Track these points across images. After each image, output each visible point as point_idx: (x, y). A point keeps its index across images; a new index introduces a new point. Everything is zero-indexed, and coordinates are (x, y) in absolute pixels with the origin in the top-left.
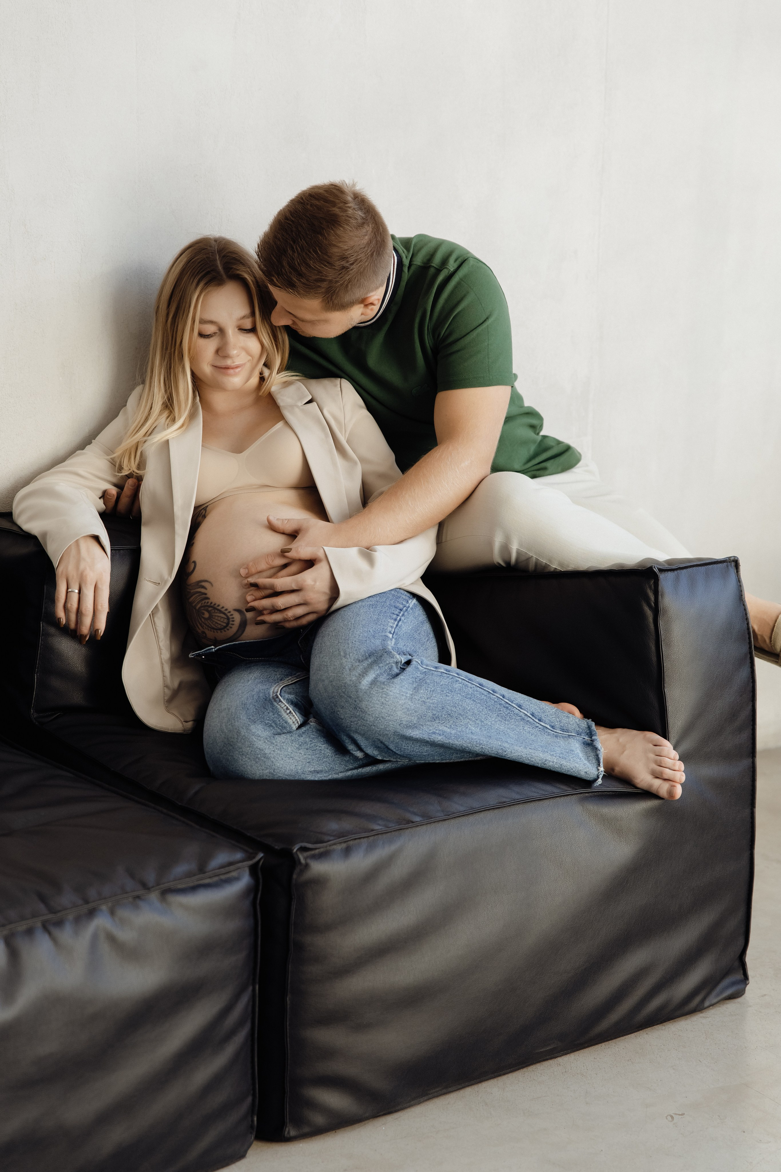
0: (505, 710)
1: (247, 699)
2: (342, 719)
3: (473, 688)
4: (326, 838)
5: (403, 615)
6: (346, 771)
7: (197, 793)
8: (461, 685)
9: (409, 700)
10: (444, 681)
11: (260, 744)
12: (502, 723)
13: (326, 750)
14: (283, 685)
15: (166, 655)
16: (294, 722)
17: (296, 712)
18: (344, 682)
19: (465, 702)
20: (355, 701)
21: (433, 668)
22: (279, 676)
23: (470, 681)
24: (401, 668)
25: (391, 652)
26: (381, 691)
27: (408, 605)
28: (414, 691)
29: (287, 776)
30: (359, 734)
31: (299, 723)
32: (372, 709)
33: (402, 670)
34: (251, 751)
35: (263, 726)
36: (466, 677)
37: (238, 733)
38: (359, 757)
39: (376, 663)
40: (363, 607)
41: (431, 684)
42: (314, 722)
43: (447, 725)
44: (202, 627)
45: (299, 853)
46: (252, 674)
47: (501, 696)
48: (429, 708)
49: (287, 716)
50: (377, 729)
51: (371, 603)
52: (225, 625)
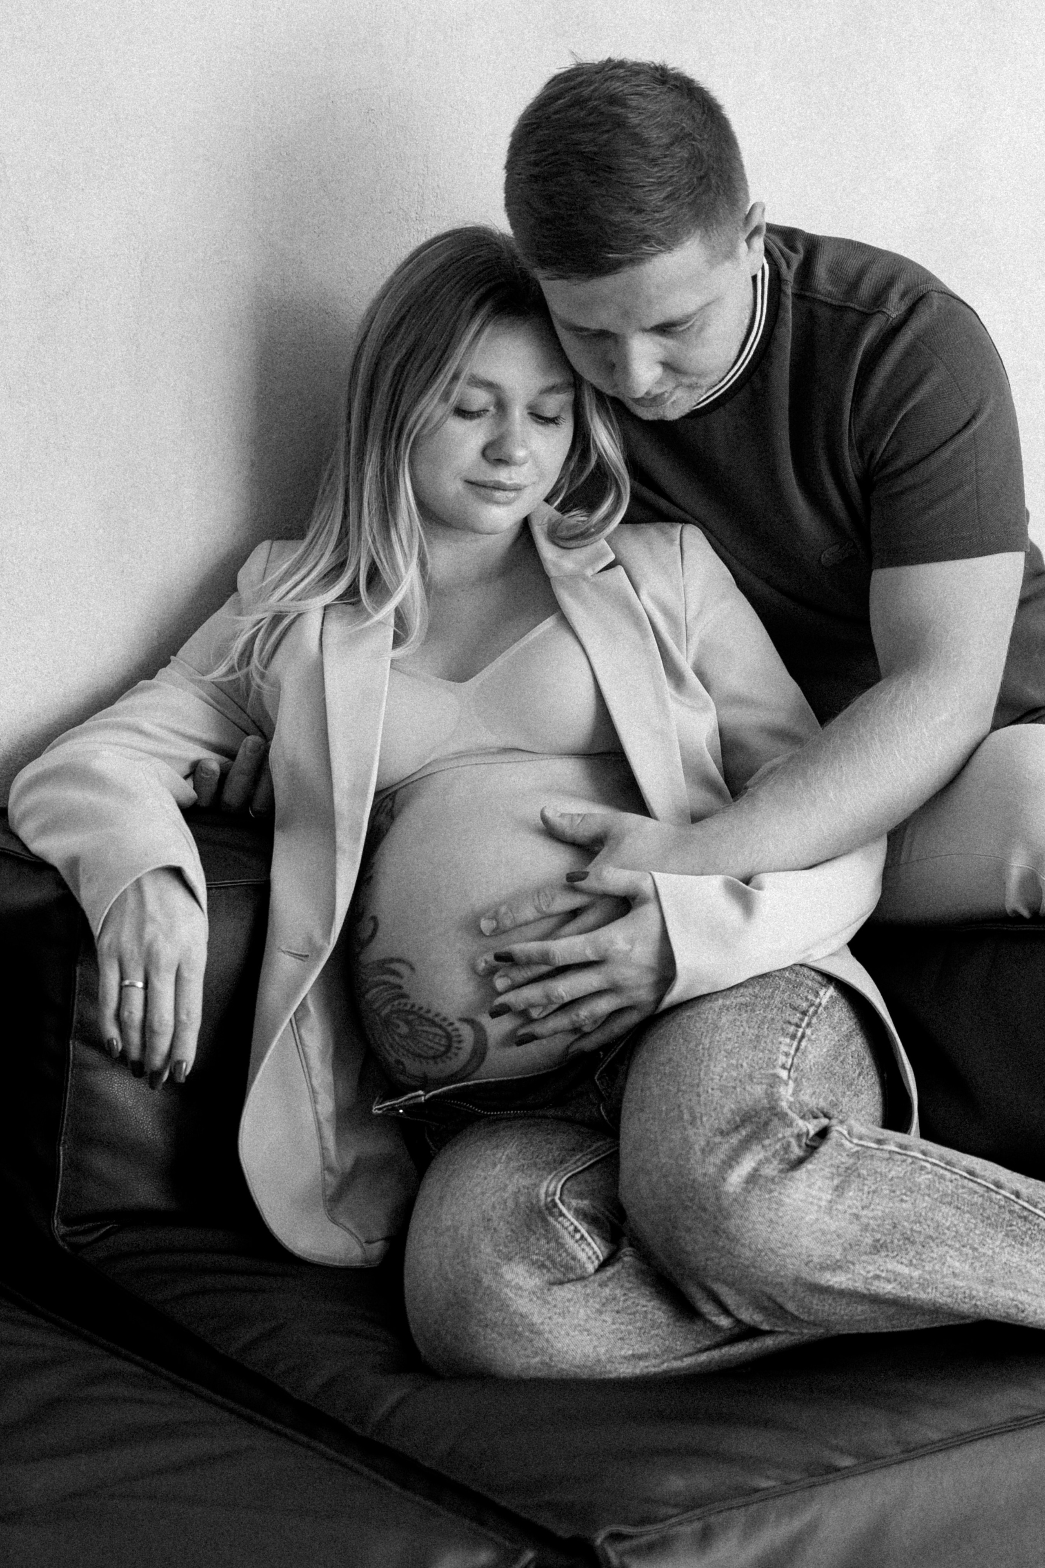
0: (1020, 1223)
1: (494, 1207)
2: (688, 1253)
3: (955, 1182)
4: (663, 1511)
5: (809, 1025)
6: (697, 1353)
7: (393, 1411)
8: (930, 1176)
9: (825, 1213)
10: (897, 1170)
11: (522, 1304)
12: (1016, 1250)
13: (656, 1312)
14: (565, 1175)
15: (327, 1106)
16: (589, 1258)
17: (596, 1238)
18: (691, 1177)
19: (940, 1211)
20: (716, 1218)
21: (874, 1142)
22: (557, 1153)
23: (948, 1167)
24: (807, 1145)
25: (787, 1114)
26: (767, 1196)
27: (818, 1000)
28: (836, 1193)
29: (578, 1367)
30: (725, 1282)
31: (601, 1258)
32: (750, 1234)
33: (809, 1149)
34: (504, 1319)
35: (527, 1268)
36: (941, 1158)
37: (478, 1281)
38: (723, 1326)
39: (757, 1138)
40: (727, 1009)
41: (869, 1178)
42: (631, 1255)
43: (904, 1260)
44: (397, 1052)
45: (606, 1545)
46: (502, 1150)
47: (1012, 1193)
48: (866, 1228)
49: (576, 1245)
50: (760, 1274)
51: (742, 1000)
52: (442, 1049)
